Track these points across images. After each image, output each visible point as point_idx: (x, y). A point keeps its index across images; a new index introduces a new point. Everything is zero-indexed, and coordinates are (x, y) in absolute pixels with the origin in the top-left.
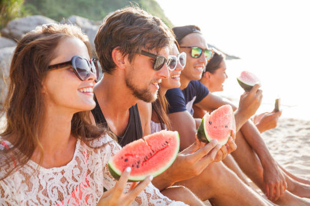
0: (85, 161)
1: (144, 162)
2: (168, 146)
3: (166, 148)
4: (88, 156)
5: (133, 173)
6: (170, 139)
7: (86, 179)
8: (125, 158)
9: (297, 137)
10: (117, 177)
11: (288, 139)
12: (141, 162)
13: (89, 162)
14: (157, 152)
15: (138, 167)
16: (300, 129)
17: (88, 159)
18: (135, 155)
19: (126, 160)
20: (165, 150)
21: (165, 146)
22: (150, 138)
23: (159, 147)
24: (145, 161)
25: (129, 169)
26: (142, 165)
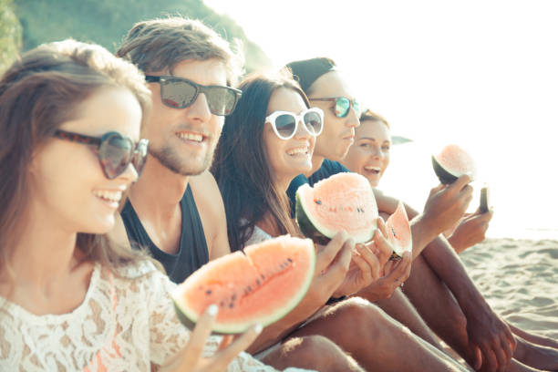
0: (110, 309)
1: (243, 297)
2: (291, 267)
3: (287, 270)
4: (117, 298)
5: (221, 317)
6: (296, 254)
7: (114, 342)
8: (207, 288)
9: (524, 266)
10: (190, 325)
11: (508, 270)
12: (239, 298)
13: (120, 310)
14: (271, 278)
15: (231, 306)
16: (528, 253)
17: (117, 304)
18: (226, 283)
19: (209, 293)
20: (287, 275)
21: (286, 267)
22: (257, 252)
23: (274, 268)
24: (246, 294)
25: (214, 310)
26: (241, 302)
